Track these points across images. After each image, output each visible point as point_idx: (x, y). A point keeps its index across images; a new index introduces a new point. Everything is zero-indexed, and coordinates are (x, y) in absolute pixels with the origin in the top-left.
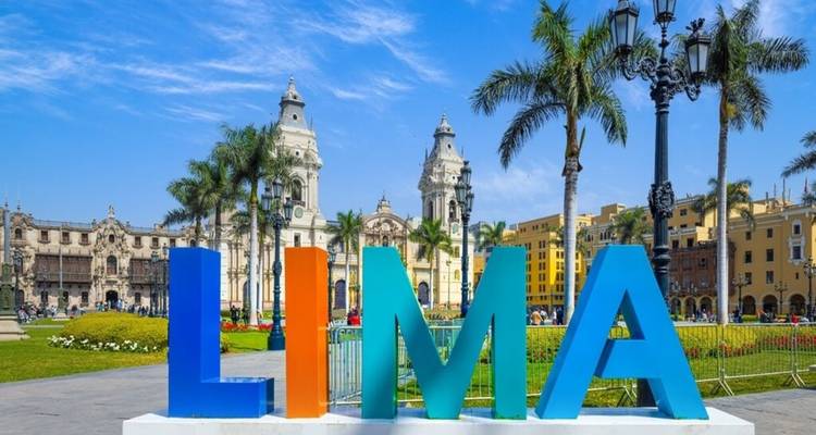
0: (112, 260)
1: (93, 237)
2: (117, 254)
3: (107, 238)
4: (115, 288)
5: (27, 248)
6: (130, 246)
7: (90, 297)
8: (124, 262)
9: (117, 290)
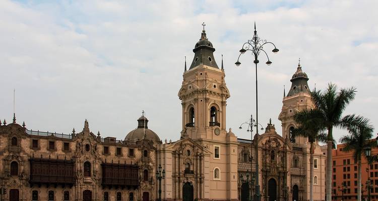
0: (87, 165)
1: (73, 146)
2: (91, 161)
3: (84, 147)
4: (90, 188)
5: (22, 154)
6: (100, 154)
7: (71, 195)
8: (97, 167)
9: (91, 189)
